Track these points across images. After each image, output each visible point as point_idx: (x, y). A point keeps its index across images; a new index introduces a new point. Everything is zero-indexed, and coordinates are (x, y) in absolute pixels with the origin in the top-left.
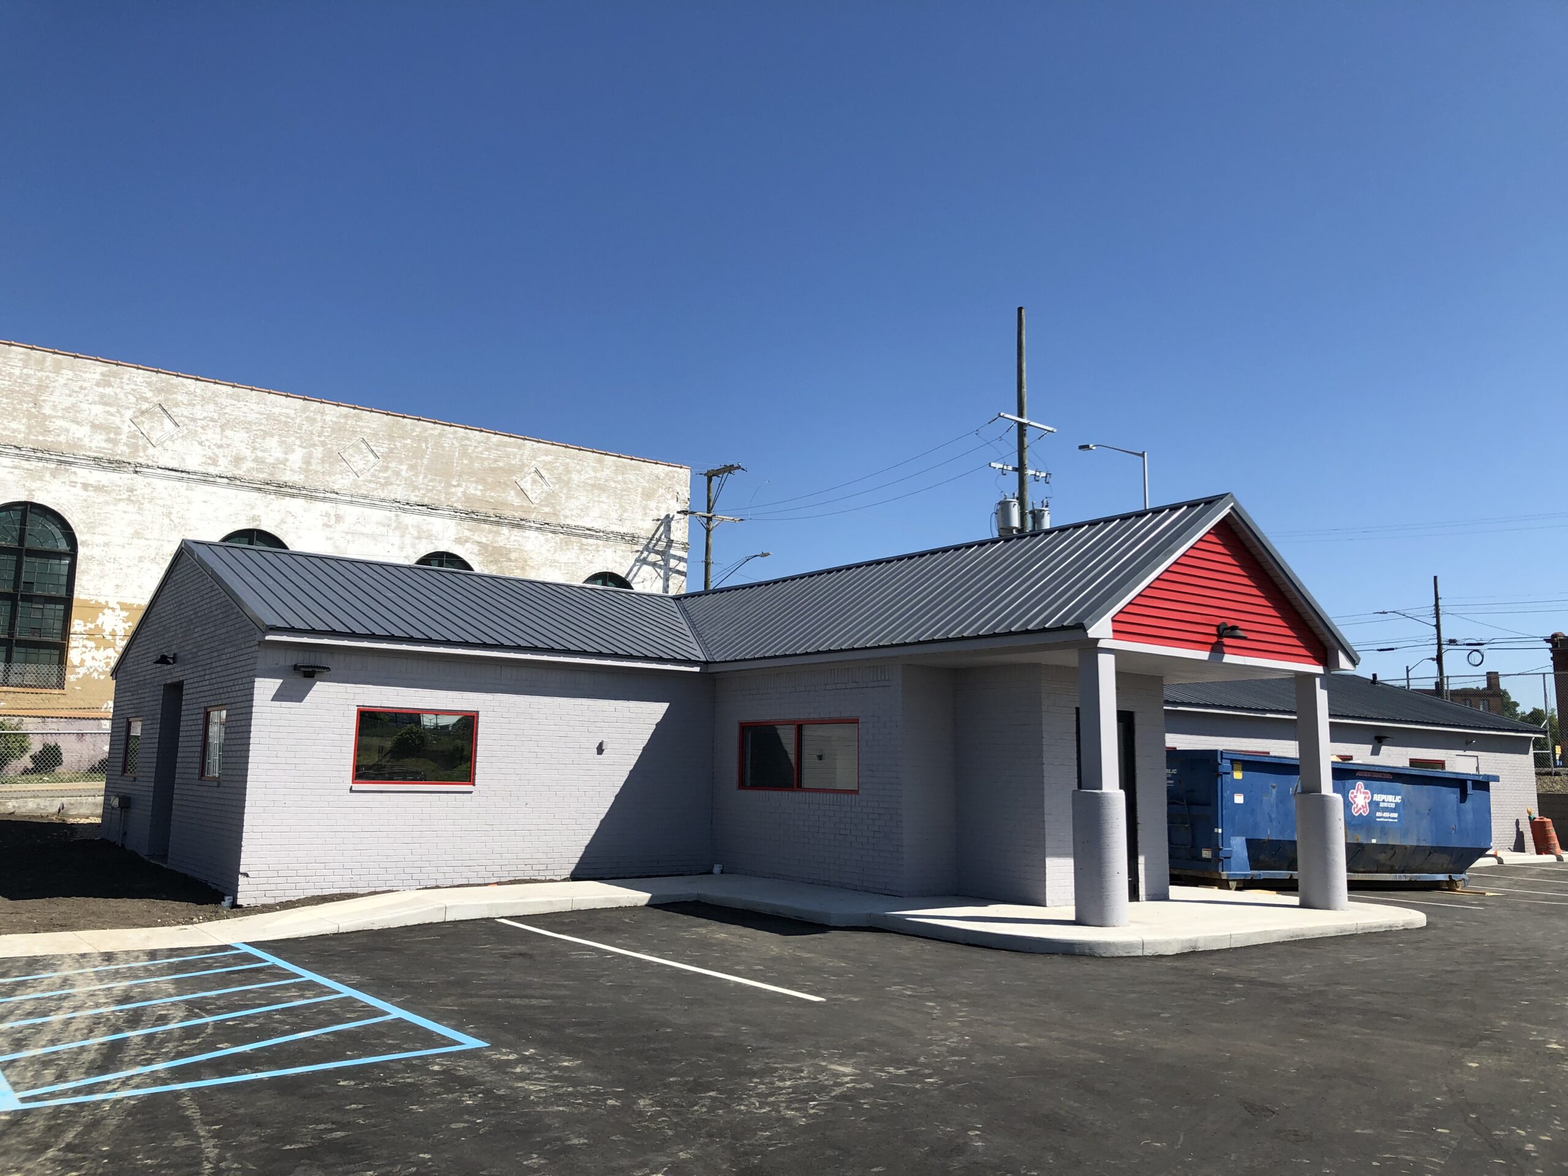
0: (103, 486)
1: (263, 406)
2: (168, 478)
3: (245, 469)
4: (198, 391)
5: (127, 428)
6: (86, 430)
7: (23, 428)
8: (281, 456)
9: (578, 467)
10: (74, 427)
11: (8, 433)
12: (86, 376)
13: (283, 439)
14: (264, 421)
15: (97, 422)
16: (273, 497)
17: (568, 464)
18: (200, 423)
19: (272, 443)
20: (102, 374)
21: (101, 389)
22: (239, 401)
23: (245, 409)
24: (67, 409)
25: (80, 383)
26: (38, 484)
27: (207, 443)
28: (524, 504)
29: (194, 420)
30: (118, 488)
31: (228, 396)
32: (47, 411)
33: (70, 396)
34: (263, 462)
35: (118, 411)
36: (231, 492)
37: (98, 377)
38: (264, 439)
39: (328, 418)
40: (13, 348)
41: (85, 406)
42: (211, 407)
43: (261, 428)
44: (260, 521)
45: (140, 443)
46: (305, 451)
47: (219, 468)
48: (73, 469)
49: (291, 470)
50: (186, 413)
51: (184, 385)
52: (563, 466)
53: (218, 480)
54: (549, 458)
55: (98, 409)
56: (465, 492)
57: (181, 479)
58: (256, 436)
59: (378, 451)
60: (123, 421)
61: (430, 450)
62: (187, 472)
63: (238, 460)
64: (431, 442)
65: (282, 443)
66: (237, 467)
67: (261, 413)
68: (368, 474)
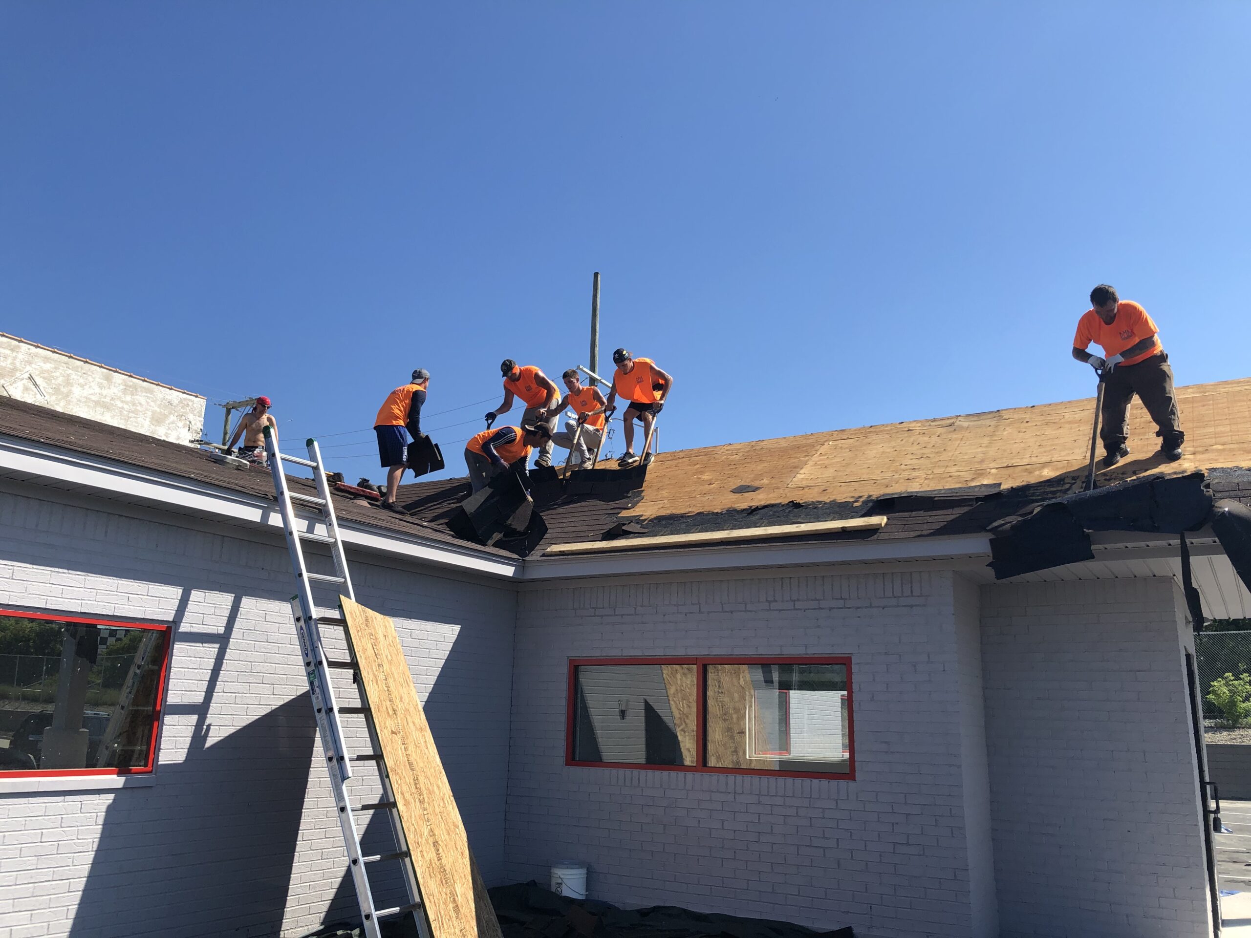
9: (82, 381)
17: (68, 375)
52: (64, 376)
54: (48, 366)
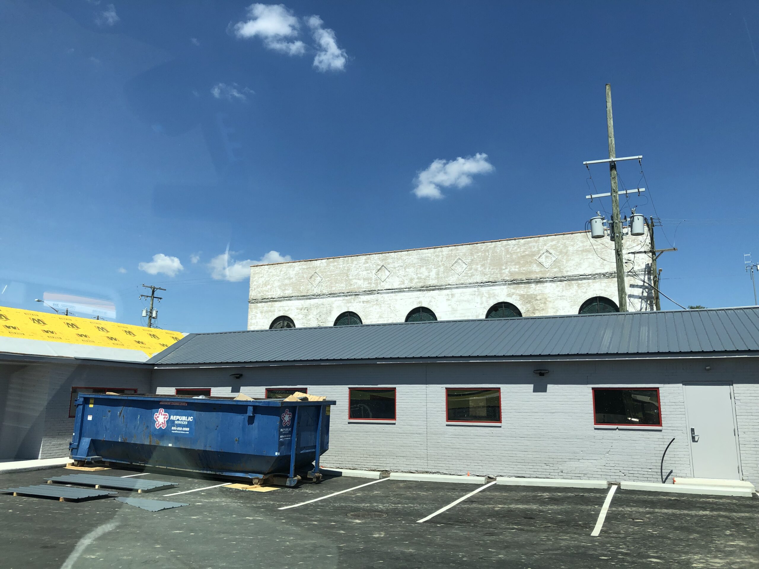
0: (369, 301)
1: (419, 255)
2: (388, 293)
3: (414, 283)
4: (395, 256)
5: (374, 277)
6: (362, 281)
7: (344, 285)
8: (427, 274)
9: (572, 243)
10: (358, 281)
11: (341, 288)
12: (360, 261)
13: (427, 267)
14: (420, 262)
15: (365, 278)
16: (426, 292)
17: (565, 243)
18: (397, 269)
19: (423, 270)
20: (365, 260)
21: (365, 265)
22: (410, 256)
23: (412, 259)
24: (356, 275)
25: (359, 265)
26: (350, 304)
27: (400, 276)
28: (542, 270)
29: (395, 268)
30: (373, 301)
31: (407, 255)
32: (351, 278)
33: (356, 270)
34: (421, 278)
35: (371, 272)
36: (410, 294)
37: (364, 261)
38: (420, 269)
39: (444, 253)
40: (340, 258)
41: (361, 273)
43: (419, 265)
44: (422, 303)
45: (378, 282)
46: (436, 269)
47: (405, 285)
48: (360, 297)
49: (432, 279)
50: (392, 266)
51: (390, 255)
52: (562, 244)
53: (405, 290)
54: (554, 243)
55: (365, 273)
56: (509, 271)
57: (392, 292)
58: (417, 269)
59: (467, 262)
60: (373, 275)
61: (490, 255)
62: (394, 289)
63: (411, 280)
64: (490, 251)
65: (427, 269)
66: (411, 283)
67: (418, 259)
68: (463, 273)
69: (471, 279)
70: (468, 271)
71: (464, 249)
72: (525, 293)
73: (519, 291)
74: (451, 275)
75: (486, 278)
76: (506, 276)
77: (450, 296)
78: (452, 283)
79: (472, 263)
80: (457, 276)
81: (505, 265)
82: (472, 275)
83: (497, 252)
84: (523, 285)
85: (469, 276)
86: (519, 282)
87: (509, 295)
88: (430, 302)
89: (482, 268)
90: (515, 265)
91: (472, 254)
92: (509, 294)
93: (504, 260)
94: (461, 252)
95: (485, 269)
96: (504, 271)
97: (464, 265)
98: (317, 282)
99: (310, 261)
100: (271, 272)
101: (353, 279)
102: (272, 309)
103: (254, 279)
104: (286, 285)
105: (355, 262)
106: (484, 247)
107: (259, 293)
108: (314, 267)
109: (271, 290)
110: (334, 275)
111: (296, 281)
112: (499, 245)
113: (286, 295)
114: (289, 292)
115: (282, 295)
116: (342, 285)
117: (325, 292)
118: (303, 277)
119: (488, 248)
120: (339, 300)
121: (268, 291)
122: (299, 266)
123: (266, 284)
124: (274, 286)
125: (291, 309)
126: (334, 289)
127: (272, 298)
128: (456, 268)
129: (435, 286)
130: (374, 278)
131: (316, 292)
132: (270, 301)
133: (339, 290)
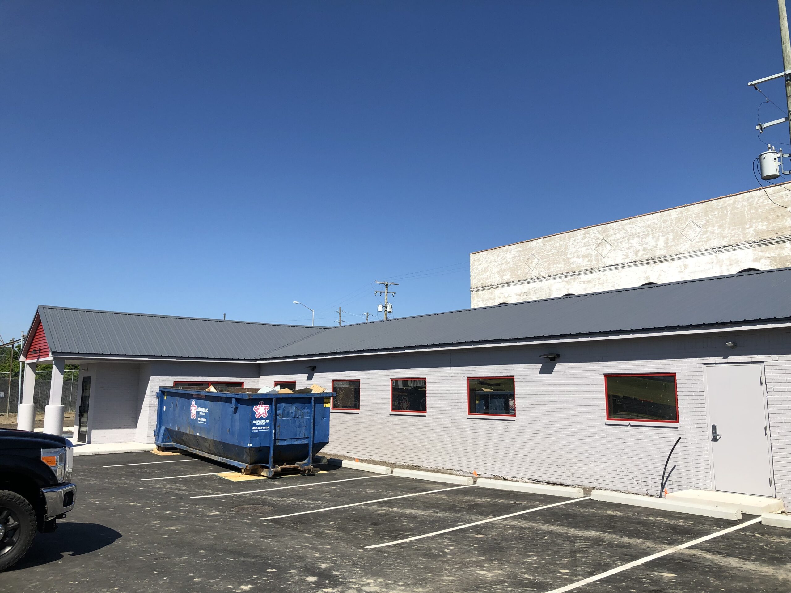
0: (590, 280)
1: (643, 223)
2: (611, 270)
3: (640, 256)
4: (617, 227)
6: (581, 259)
7: (563, 266)
8: (654, 244)
10: (577, 260)
11: (559, 269)
12: (578, 237)
13: (654, 235)
14: (645, 230)
15: (584, 255)
16: (654, 265)
18: (619, 241)
19: (650, 239)
20: (583, 234)
21: (583, 241)
22: (633, 225)
23: (636, 227)
24: (574, 253)
25: (577, 241)
26: (570, 286)
27: (623, 249)
29: (617, 240)
30: (594, 280)
31: (629, 224)
32: (569, 256)
33: (574, 247)
34: (647, 249)
35: (590, 248)
36: (636, 268)
37: (582, 236)
38: (646, 238)
39: (672, 217)
40: (556, 236)
41: (579, 250)
42: (623, 232)
43: (643, 234)
44: (650, 278)
45: (599, 258)
46: (664, 237)
47: (629, 259)
48: (579, 276)
49: (660, 249)
50: (613, 239)
51: (611, 226)
53: (629, 264)
55: (584, 249)
56: (755, 229)
57: (615, 269)
58: (642, 238)
59: (700, 224)
60: (592, 251)
61: (729, 212)
62: (617, 265)
63: (636, 252)
64: (729, 208)
65: (653, 237)
66: (637, 255)
67: (642, 227)
68: (697, 238)
69: (706, 244)
70: (703, 235)
71: (696, 209)
72: (777, 255)
73: (769, 253)
74: (682, 242)
75: (726, 241)
76: (751, 237)
77: (683, 267)
78: (684, 251)
79: (707, 225)
80: (689, 242)
81: (749, 223)
82: (708, 240)
83: (737, 208)
84: (774, 246)
85: (705, 241)
86: (769, 242)
87: (755, 260)
88: (660, 276)
89: (720, 230)
90: (761, 221)
91: (706, 215)
92: (757, 258)
93: (747, 216)
94: (693, 214)
95: (724, 230)
96: (747, 231)
97: (698, 229)
98: (534, 265)
99: (526, 242)
100: (489, 258)
101: (571, 258)
102: (493, 296)
103: (474, 267)
104: (504, 270)
105: (573, 239)
106: (720, 204)
107: (480, 281)
108: (530, 248)
109: (490, 277)
110: (551, 256)
111: (513, 265)
112: (740, 198)
113: (505, 281)
114: (507, 277)
115: (501, 281)
116: (560, 265)
117: (542, 274)
118: (520, 260)
119: (726, 205)
120: (558, 283)
121: (487, 278)
122: (516, 248)
123: (485, 271)
124: (493, 272)
125: (510, 295)
126: (552, 270)
127: (491, 285)
128: (689, 233)
129: (664, 257)
130: (594, 254)
131: (534, 276)
132: (490, 289)
133: (557, 271)
